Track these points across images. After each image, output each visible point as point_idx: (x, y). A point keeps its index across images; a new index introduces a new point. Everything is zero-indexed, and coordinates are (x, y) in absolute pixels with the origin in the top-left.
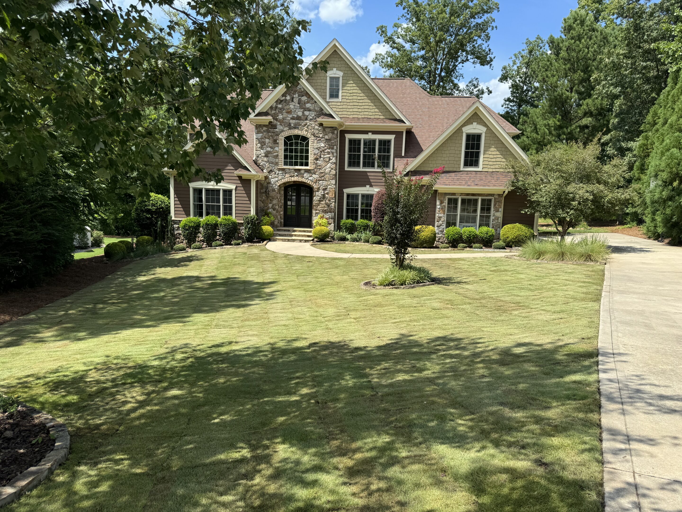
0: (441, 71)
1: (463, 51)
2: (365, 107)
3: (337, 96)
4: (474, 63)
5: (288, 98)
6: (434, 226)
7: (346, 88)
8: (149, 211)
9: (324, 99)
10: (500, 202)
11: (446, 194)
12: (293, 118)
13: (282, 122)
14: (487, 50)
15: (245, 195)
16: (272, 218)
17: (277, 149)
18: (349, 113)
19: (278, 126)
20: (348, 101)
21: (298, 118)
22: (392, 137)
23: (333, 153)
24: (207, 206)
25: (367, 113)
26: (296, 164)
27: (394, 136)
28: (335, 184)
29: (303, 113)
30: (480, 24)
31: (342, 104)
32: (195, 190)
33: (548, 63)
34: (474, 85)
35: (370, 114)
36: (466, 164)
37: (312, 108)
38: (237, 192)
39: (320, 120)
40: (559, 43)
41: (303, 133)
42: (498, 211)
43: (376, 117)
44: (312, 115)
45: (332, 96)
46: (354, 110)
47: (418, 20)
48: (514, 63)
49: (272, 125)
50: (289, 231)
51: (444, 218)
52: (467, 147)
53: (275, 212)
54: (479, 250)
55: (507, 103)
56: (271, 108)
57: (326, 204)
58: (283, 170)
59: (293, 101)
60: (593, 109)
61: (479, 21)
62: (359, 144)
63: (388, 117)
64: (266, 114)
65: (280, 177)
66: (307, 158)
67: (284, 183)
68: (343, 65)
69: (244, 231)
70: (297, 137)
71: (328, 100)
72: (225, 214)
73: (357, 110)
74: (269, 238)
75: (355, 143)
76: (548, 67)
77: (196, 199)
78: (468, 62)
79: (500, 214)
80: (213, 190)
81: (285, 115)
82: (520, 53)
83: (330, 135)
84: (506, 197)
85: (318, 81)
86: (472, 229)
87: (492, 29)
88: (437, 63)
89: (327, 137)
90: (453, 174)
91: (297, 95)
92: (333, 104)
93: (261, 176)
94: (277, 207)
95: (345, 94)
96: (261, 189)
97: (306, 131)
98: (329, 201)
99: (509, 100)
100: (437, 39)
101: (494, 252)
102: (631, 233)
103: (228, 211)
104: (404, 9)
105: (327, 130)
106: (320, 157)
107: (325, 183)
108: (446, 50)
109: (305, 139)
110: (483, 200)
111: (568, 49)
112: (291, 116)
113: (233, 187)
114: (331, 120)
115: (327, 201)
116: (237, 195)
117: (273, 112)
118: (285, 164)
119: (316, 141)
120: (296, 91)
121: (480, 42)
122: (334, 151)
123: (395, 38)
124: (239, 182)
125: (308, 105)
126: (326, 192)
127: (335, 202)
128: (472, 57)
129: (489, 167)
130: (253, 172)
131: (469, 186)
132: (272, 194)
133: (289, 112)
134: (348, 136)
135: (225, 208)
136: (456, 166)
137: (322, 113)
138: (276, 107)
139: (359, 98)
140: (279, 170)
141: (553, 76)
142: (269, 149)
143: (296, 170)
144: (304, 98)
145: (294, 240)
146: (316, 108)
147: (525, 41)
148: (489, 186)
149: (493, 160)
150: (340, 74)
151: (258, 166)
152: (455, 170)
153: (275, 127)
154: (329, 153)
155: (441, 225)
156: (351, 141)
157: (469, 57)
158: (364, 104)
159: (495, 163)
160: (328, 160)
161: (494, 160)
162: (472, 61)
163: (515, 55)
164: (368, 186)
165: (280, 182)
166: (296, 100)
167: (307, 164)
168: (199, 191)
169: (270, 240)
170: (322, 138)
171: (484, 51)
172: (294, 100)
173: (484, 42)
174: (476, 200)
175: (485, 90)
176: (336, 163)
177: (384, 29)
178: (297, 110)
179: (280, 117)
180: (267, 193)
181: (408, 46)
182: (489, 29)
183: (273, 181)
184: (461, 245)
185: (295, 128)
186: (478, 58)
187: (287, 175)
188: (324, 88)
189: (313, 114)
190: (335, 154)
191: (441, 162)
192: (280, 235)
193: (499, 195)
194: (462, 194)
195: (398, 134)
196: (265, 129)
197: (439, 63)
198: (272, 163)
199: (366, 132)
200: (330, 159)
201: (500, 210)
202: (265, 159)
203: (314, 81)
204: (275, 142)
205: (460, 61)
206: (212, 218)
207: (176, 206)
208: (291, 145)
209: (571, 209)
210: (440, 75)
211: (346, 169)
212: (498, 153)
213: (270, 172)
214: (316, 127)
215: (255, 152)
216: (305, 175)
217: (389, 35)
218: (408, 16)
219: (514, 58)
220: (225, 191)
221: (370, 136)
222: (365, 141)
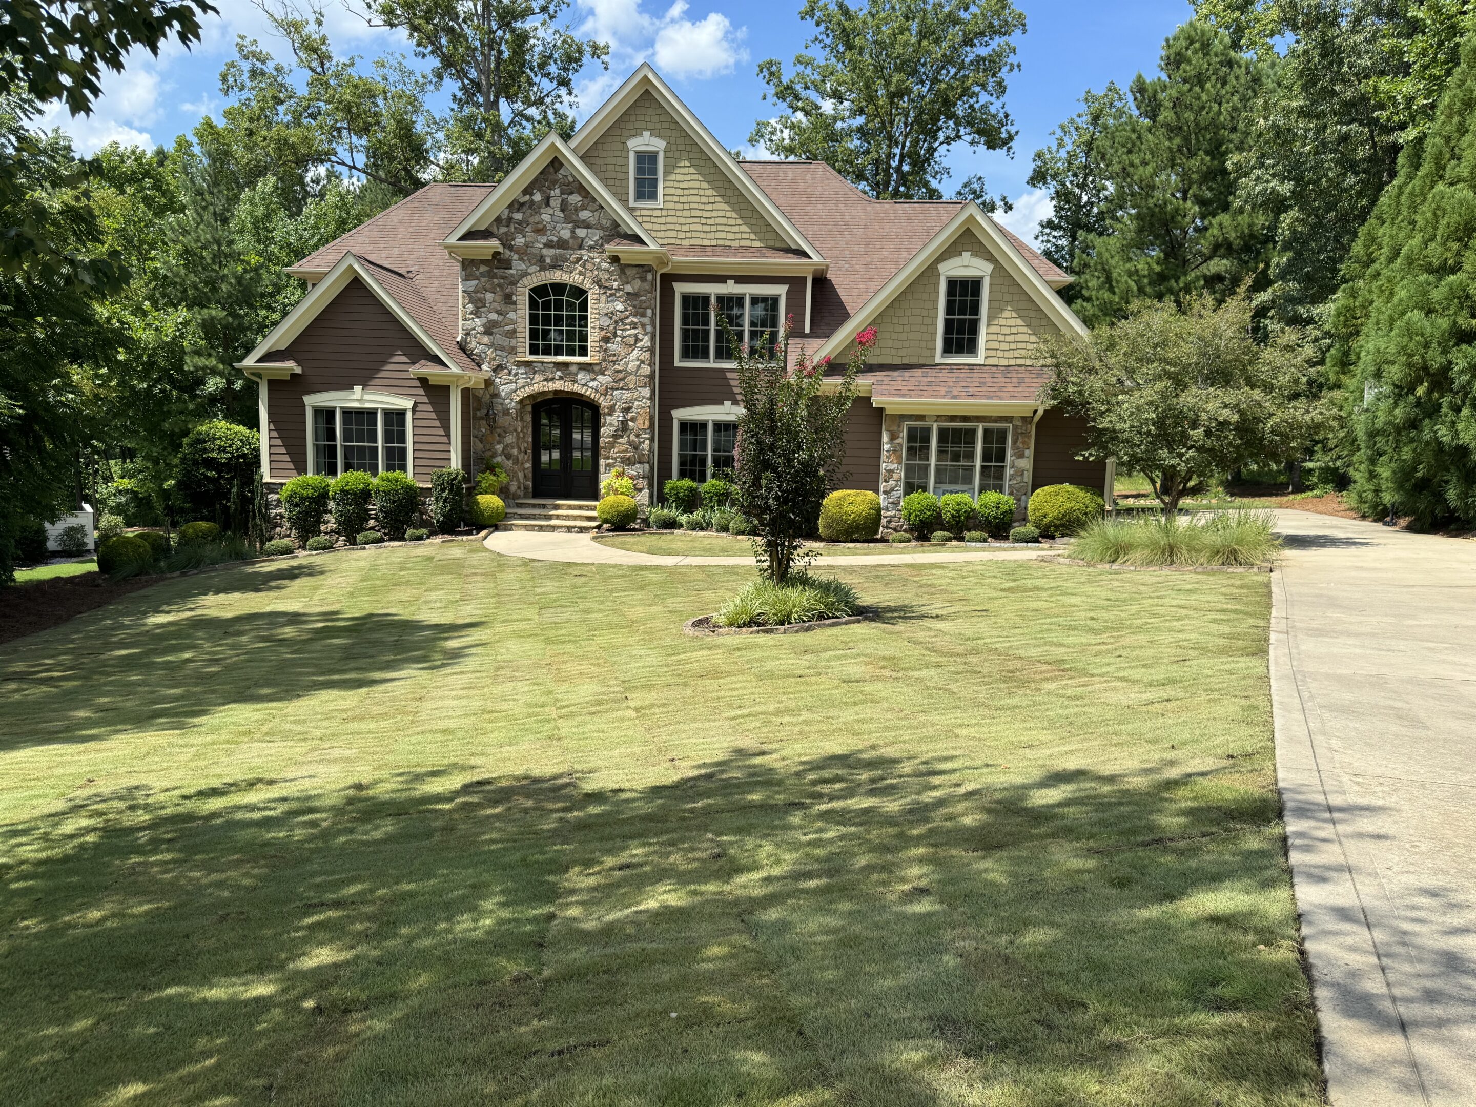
0: (901, 161)
1: (948, 118)
2: (719, 221)
3: (653, 196)
4: (972, 143)
5: (537, 197)
6: (876, 491)
7: (673, 177)
8: (211, 463)
9: (624, 202)
10: (1027, 434)
11: (903, 417)
12: (549, 245)
13: (523, 253)
14: (1001, 115)
15: (437, 423)
16: (503, 478)
17: (512, 315)
18: (682, 235)
19: (514, 263)
20: (679, 206)
21: (562, 244)
22: (781, 290)
23: (643, 326)
24: (347, 451)
25: (723, 235)
26: (558, 351)
27: (785, 287)
28: (652, 399)
29: (573, 232)
30: (984, 59)
31: (664, 213)
32: (318, 411)
33: (1134, 136)
34: (974, 192)
35: (731, 236)
36: (948, 349)
37: (593, 221)
38: (418, 415)
39: (612, 247)
40: (1155, 92)
41: (573, 278)
42: (1021, 456)
43: (743, 243)
44: (594, 237)
45: (640, 196)
46: (693, 227)
47: (850, 47)
48: (1061, 145)
49: (499, 261)
50: (544, 506)
51: (900, 474)
52: (950, 310)
53: (510, 463)
54: (979, 545)
55: (1047, 230)
56: (498, 220)
57: (630, 443)
58: (528, 364)
59: (548, 204)
60: (1232, 235)
61: (983, 52)
62: (707, 306)
63: (771, 243)
64: (486, 234)
65: (521, 382)
66: (584, 338)
67: (531, 397)
68: (666, 125)
69: (434, 508)
70: (559, 288)
71: (632, 204)
72: (389, 468)
73: (699, 228)
74: (496, 523)
75: (695, 304)
76: (1134, 145)
77: (320, 433)
78: (959, 143)
79: (1026, 464)
80: (360, 412)
81: (530, 236)
82: (1072, 121)
83: (637, 283)
84: (1038, 424)
85: (608, 161)
86: (964, 497)
87: (1011, 70)
88: (892, 141)
89: (629, 288)
90: (918, 372)
91: (557, 191)
92: (644, 212)
93: (475, 378)
94: (515, 452)
95: (672, 191)
96: (477, 409)
97: (580, 273)
98: (638, 436)
99: (1050, 224)
100: (892, 88)
101: (1014, 549)
102: (1321, 507)
103: (396, 459)
104: (818, 24)
105: (629, 272)
106: (615, 335)
107: (627, 395)
108: (912, 114)
109: (580, 293)
110: (986, 431)
111: (1177, 103)
112: (544, 240)
113: (407, 404)
114: (637, 247)
115: (632, 437)
116: (418, 423)
117: (503, 230)
118: (534, 350)
119: (603, 298)
120: (555, 182)
121: (984, 98)
122: (646, 320)
123: (798, 87)
124: (422, 392)
125: (584, 215)
126: (629, 416)
127: (652, 440)
128: (968, 130)
129: (1000, 354)
130: (454, 369)
131: (954, 397)
132: (502, 421)
133: (540, 231)
134: (681, 288)
135: (389, 452)
136: (927, 353)
137: (616, 232)
138: (510, 219)
139: (704, 200)
140: (519, 364)
141: (1145, 163)
142: (494, 316)
143: (558, 364)
144: (575, 199)
145: (553, 528)
146: (604, 222)
147: (1083, 95)
148: (1000, 398)
149: (1009, 338)
150: (657, 145)
151: (469, 356)
152: (922, 362)
153: (507, 264)
154: (634, 326)
155: (892, 490)
156: (687, 300)
157: (962, 131)
158: (714, 214)
159: (1013, 346)
160: (632, 341)
161: (1011, 338)
162: (968, 138)
163: (1062, 127)
164: (728, 403)
165: (522, 394)
166: (555, 203)
167: (583, 351)
168: (326, 415)
169: (496, 528)
170: (618, 290)
171: (994, 116)
172: (552, 203)
173: (993, 99)
174: (972, 433)
175: (999, 203)
176: (651, 350)
177: (774, 68)
178: (559, 226)
179: (520, 241)
180: (490, 418)
181: (827, 106)
182: (1005, 69)
183: (504, 390)
184: (939, 533)
185: (554, 267)
186: (980, 132)
187: (538, 378)
188: (621, 176)
189: (596, 235)
190: (649, 329)
191: (890, 343)
192: (522, 517)
193: (1024, 419)
194: (939, 418)
195: (795, 283)
196: (483, 268)
197: (897, 143)
198: (502, 349)
199: (721, 279)
200: (637, 340)
201: (1027, 452)
202: (486, 339)
203: (600, 161)
204: (508, 299)
205: (942, 139)
206: (355, 478)
207: (274, 450)
208: (546, 306)
209: (1189, 448)
210: (898, 169)
211: (678, 363)
212: (1020, 322)
213: (497, 369)
214: (605, 265)
215: (461, 322)
216: (580, 376)
217: (785, 81)
218: (828, 41)
219: (1059, 133)
220: (388, 413)
221: (731, 288)
222: (720, 299)
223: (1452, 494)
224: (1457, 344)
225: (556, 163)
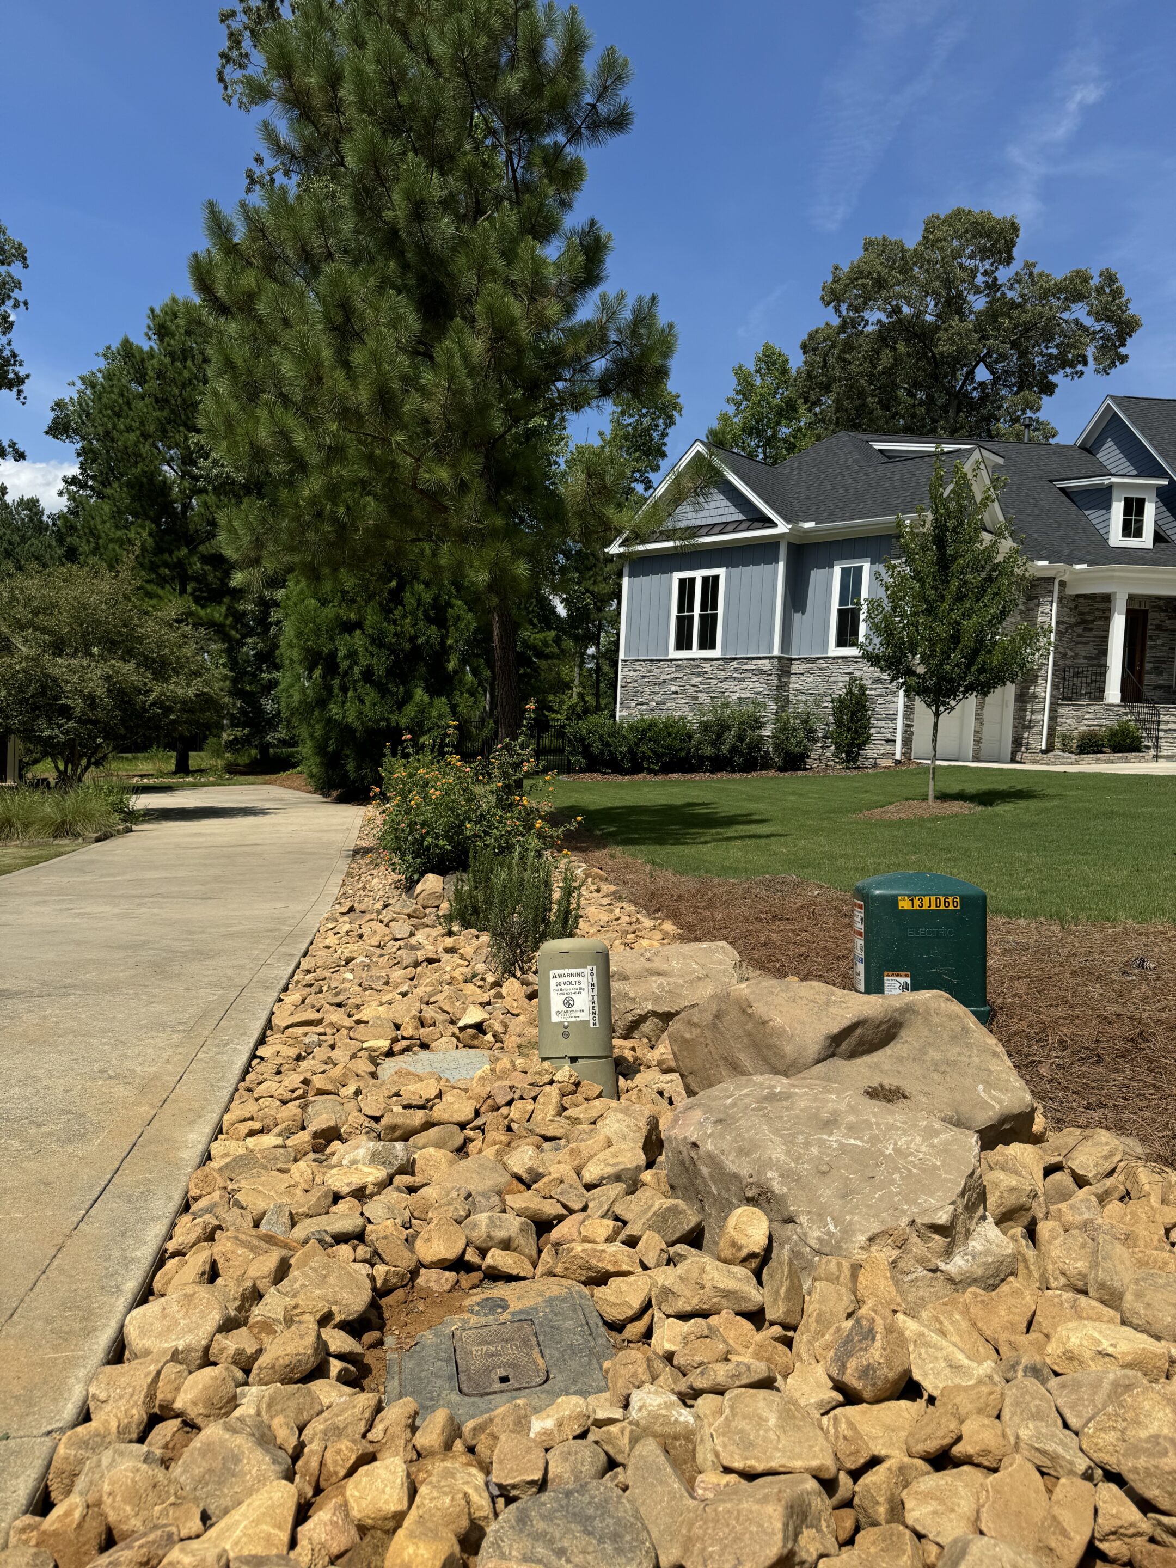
40: (143, 357)
55: (73, 488)
87: (17, 306)
99: (74, 481)
111: (161, 375)
147: (101, 350)
163: (84, 380)
182: (8, 304)
223: (351, 767)
224: (341, 634)
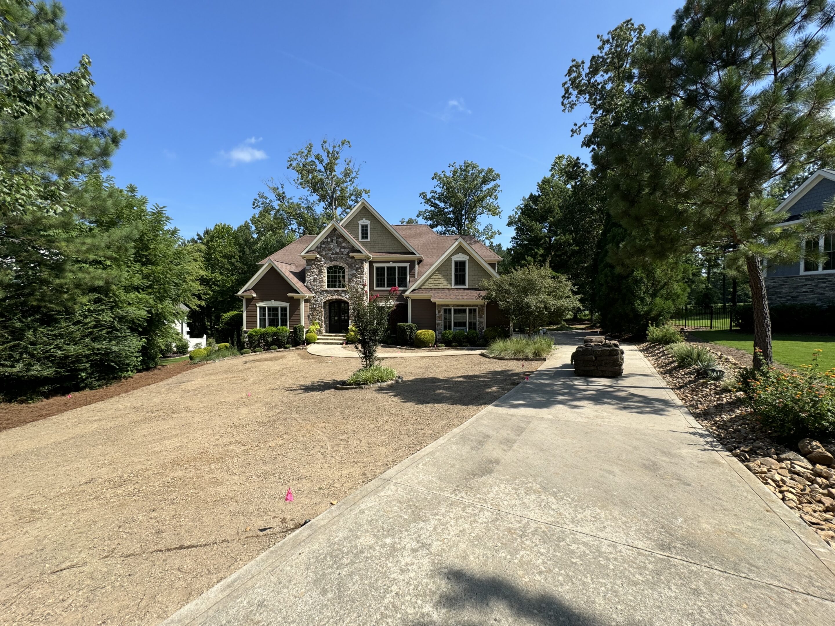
1: (480, 207)
2: (387, 244)
3: (367, 238)
4: (487, 214)
5: (329, 240)
7: (372, 232)
9: (357, 240)
10: (483, 310)
11: (442, 306)
12: (333, 254)
13: (325, 257)
14: (497, 206)
15: (297, 311)
17: (322, 276)
18: (376, 249)
19: (322, 260)
20: (375, 240)
21: (337, 253)
22: (407, 265)
24: (269, 320)
25: (389, 249)
26: (336, 286)
27: (409, 264)
29: (340, 250)
30: (489, 189)
31: (370, 243)
32: (260, 308)
34: (489, 229)
35: (391, 249)
36: (456, 283)
37: (346, 246)
38: (290, 308)
39: (351, 254)
41: (340, 264)
42: (481, 317)
43: (395, 251)
45: (362, 238)
46: (379, 247)
49: (317, 259)
50: (331, 336)
51: (442, 324)
52: (456, 271)
53: (321, 322)
56: (317, 247)
58: (326, 291)
59: (332, 242)
62: (384, 270)
63: (404, 251)
64: (313, 252)
65: (324, 296)
66: (343, 282)
67: (328, 301)
68: (371, 217)
70: (336, 267)
71: (359, 240)
72: (282, 326)
73: (381, 246)
74: (314, 342)
75: (380, 271)
77: (261, 314)
78: (484, 214)
79: (484, 320)
80: (273, 308)
81: (327, 252)
82: (519, 206)
83: (360, 265)
84: (486, 308)
85: (352, 227)
89: (357, 266)
90: (446, 291)
91: (335, 238)
92: (364, 243)
93: (310, 296)
94: (322, 319)
95: (372, 236)
96: (310, 305)
97: (342, 262)
103: (284, 323)
104: (438, 181)
105: (357, 261)
106: (353, 281)
109: (342, 268)
110: (470, 310)
112: (331, 252)
113: (287, 305)
116: (290, 311)
117: (319, 250)
119: (350, 269)
120: (334, 235)
123: (432, 200)
124: (292, 301)
125: (343, 245)
128: (486, 210)
129: (473, 285)
130: (302, 294)
131: (458, 299)
132: (318, 309)
133: (330, 250)
134: (375, 265)
135: (282, 320)
136: (449, 285)
137: (352, 250)
138: (321, 247)
139: (382, 238)
140: (323, 291)
142: (316, 276)
143: (335, 291)
144: (340, 240)
145: (332, 343)
146: (350, 246)
148: (473, 299)
150: (368, 222)
151: (308, 289)
152: (448, 287)
153: (320, 261)
154: (359, 278)
155: (439, 329)
156: (377, 268)
158: (386, 242)
159: (477, 282)
161: (476, 279)
164: (391, 301)
165: (324, 300)
166: (335, 241)
167: (343, 287)
168: (263, 309)
169: (314, 344)
170: (354, 267)
171: (494, 206)
173: (494, 201)
174: (464, 311)
175: (497, 232)
177: (424, 194)
178: (336, 248)
179: (324, 253)
180: (314, 308)
183: (319, 299)
184: (454, 344)
185: (334, 260)
186: (490, 211)
187: (329, 295)
188: (356, 232)
189: (347, 250)
190: (365, 278)
192: (323, 339)
193: (481, 305)
194: (453, 305)
195: (412, 263)
196: (313, 262)
198: (318, 286)
199: (388, 262)
200: (360, 282)
201: (483, 317)
202: (313, 284)
203: (350, 228)
204: (320, 271)
205: (478, 213)
206: (272, 329)
207: (247, 320)
208: (332, 272)
211: (376, 288)
213: (317, 293)
214: (350, 259)
215: (306, 279)
216: (342, 294)
218: (441, 186)
220: (281, 308)
221: (391, 265)
222: (388, 268)
225: (335, 230)
